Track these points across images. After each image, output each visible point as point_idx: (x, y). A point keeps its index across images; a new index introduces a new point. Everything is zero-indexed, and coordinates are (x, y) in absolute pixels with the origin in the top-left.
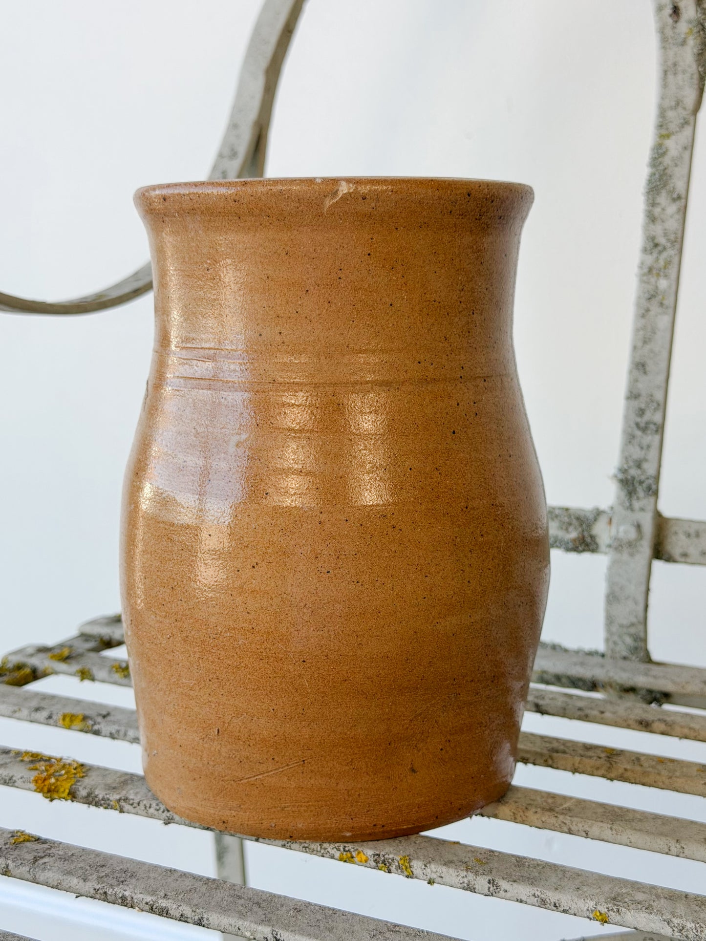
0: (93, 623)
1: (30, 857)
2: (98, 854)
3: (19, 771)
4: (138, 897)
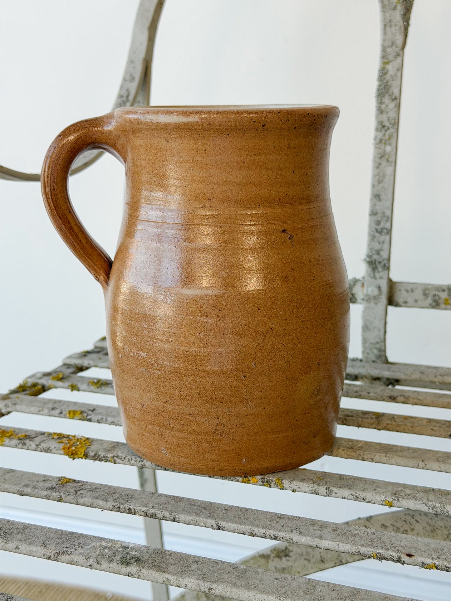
0: (70, 357)
1: (72, 491)
2: (110, 487)
3: (53, 444)
4: (138, 509)
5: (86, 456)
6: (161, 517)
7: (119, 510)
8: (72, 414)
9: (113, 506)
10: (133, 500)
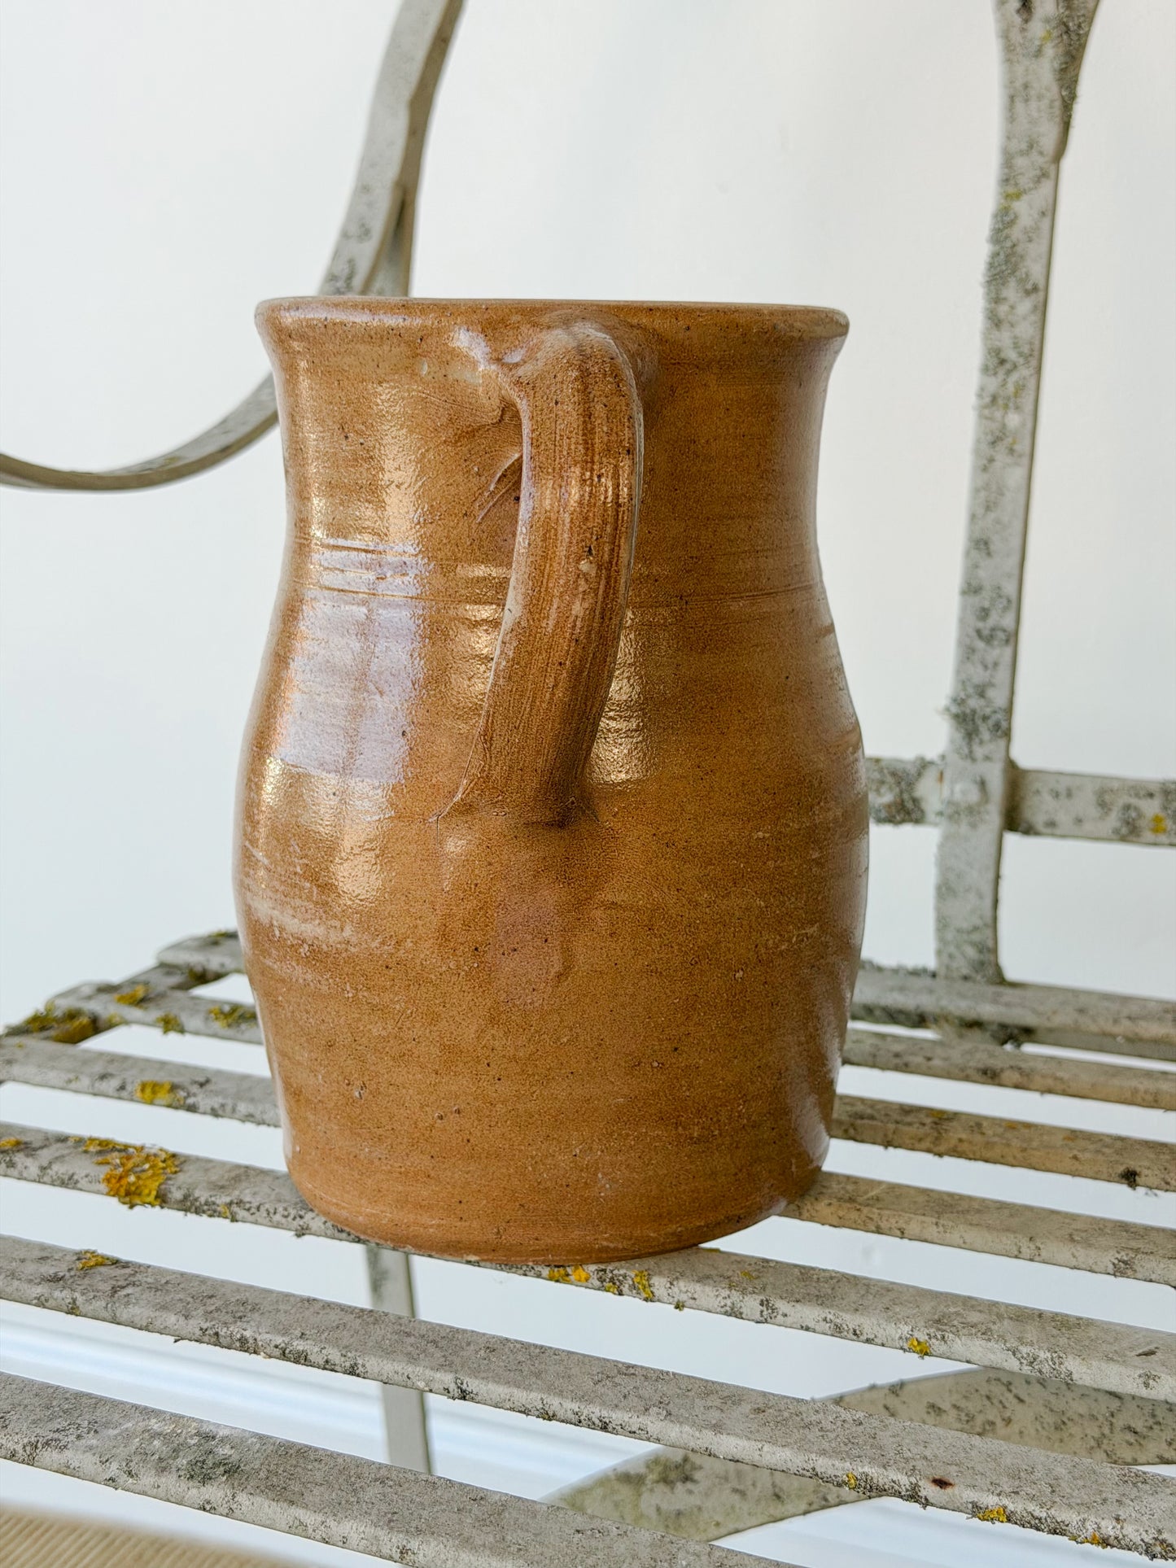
0: (177, 947)
1: (107, 1287)
2: (203, 1280)
3: (82, 1167)
4: (263, 1337)
5: (162, 1200)
6: (322, 1362)
7: (216, 1340)
8: (148, 1091)
9: (201, 1329)
10: (256, 1315)
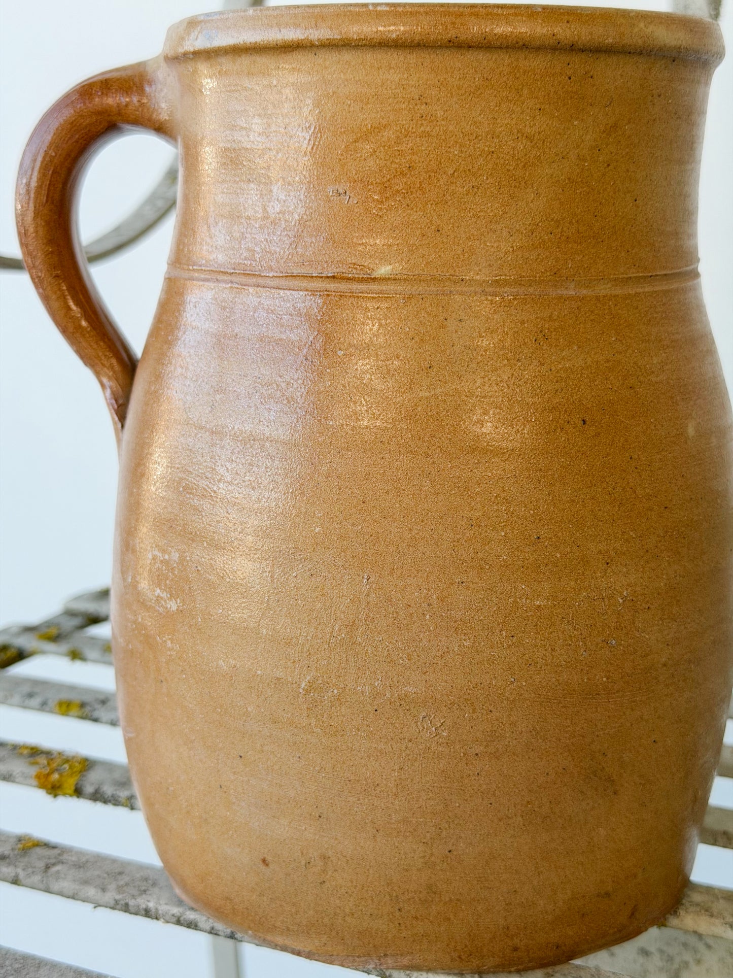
0: (78, 598)
1: (41, 864)
3: (18, 767)
4: (163, 908)
5: (78, 792)
6: (208, 928)
7: (126, 909)
8: (64, 707)
9: (115, 900)
10: (156, 890)
